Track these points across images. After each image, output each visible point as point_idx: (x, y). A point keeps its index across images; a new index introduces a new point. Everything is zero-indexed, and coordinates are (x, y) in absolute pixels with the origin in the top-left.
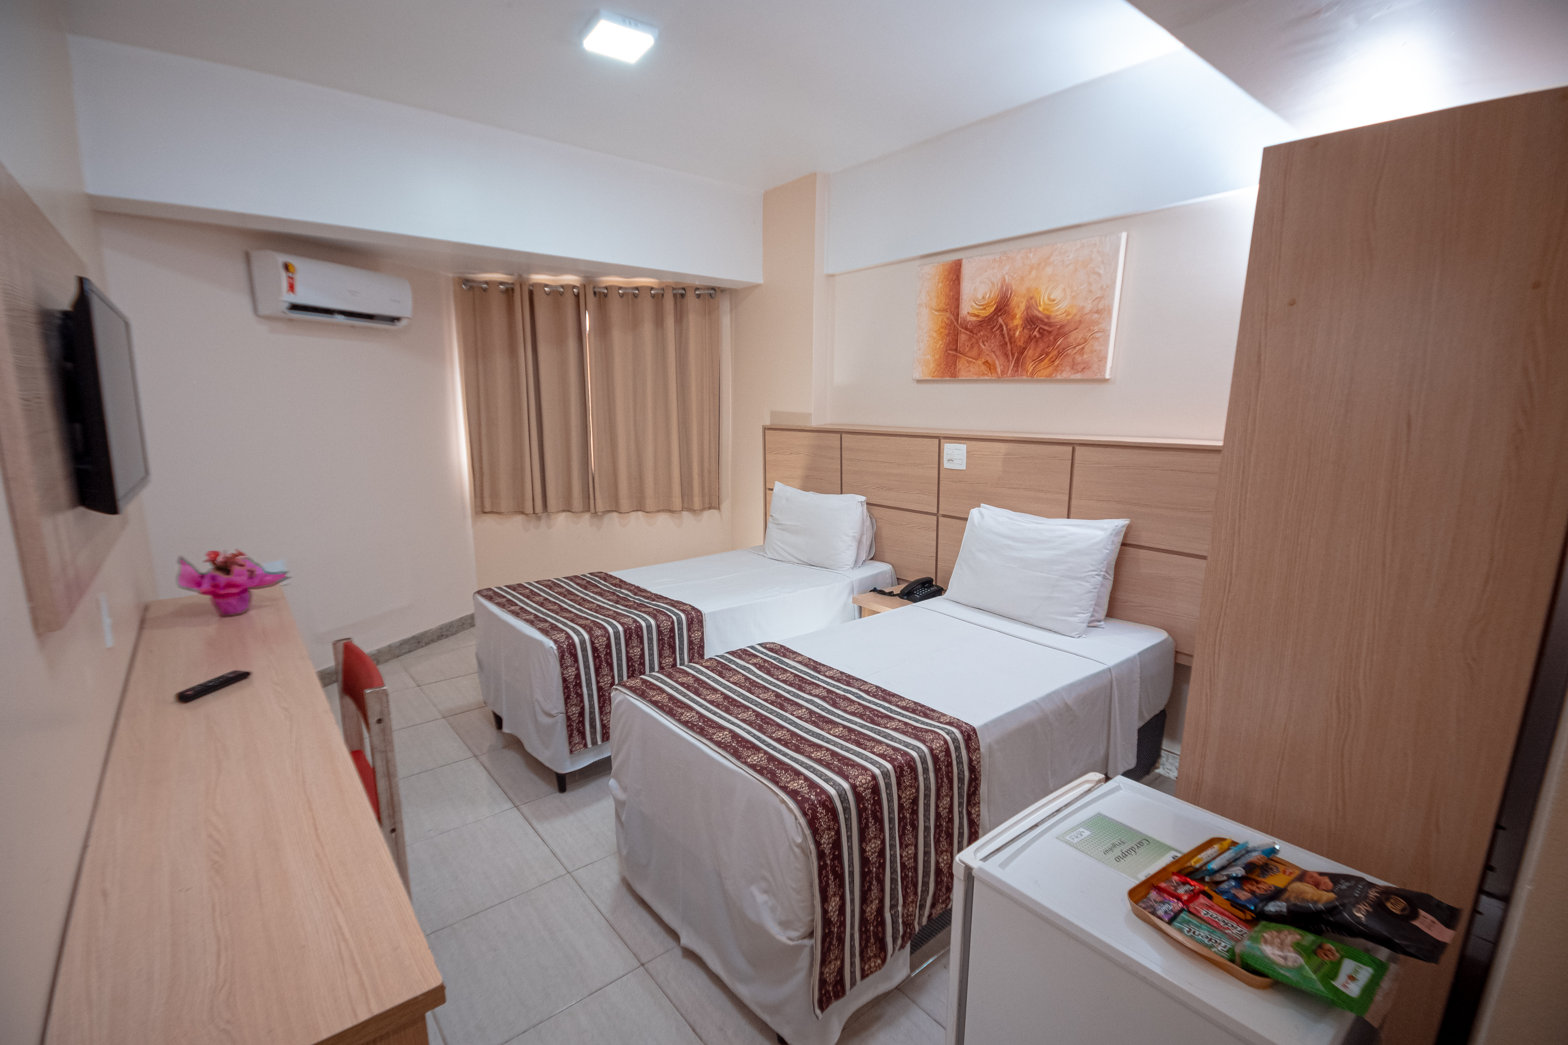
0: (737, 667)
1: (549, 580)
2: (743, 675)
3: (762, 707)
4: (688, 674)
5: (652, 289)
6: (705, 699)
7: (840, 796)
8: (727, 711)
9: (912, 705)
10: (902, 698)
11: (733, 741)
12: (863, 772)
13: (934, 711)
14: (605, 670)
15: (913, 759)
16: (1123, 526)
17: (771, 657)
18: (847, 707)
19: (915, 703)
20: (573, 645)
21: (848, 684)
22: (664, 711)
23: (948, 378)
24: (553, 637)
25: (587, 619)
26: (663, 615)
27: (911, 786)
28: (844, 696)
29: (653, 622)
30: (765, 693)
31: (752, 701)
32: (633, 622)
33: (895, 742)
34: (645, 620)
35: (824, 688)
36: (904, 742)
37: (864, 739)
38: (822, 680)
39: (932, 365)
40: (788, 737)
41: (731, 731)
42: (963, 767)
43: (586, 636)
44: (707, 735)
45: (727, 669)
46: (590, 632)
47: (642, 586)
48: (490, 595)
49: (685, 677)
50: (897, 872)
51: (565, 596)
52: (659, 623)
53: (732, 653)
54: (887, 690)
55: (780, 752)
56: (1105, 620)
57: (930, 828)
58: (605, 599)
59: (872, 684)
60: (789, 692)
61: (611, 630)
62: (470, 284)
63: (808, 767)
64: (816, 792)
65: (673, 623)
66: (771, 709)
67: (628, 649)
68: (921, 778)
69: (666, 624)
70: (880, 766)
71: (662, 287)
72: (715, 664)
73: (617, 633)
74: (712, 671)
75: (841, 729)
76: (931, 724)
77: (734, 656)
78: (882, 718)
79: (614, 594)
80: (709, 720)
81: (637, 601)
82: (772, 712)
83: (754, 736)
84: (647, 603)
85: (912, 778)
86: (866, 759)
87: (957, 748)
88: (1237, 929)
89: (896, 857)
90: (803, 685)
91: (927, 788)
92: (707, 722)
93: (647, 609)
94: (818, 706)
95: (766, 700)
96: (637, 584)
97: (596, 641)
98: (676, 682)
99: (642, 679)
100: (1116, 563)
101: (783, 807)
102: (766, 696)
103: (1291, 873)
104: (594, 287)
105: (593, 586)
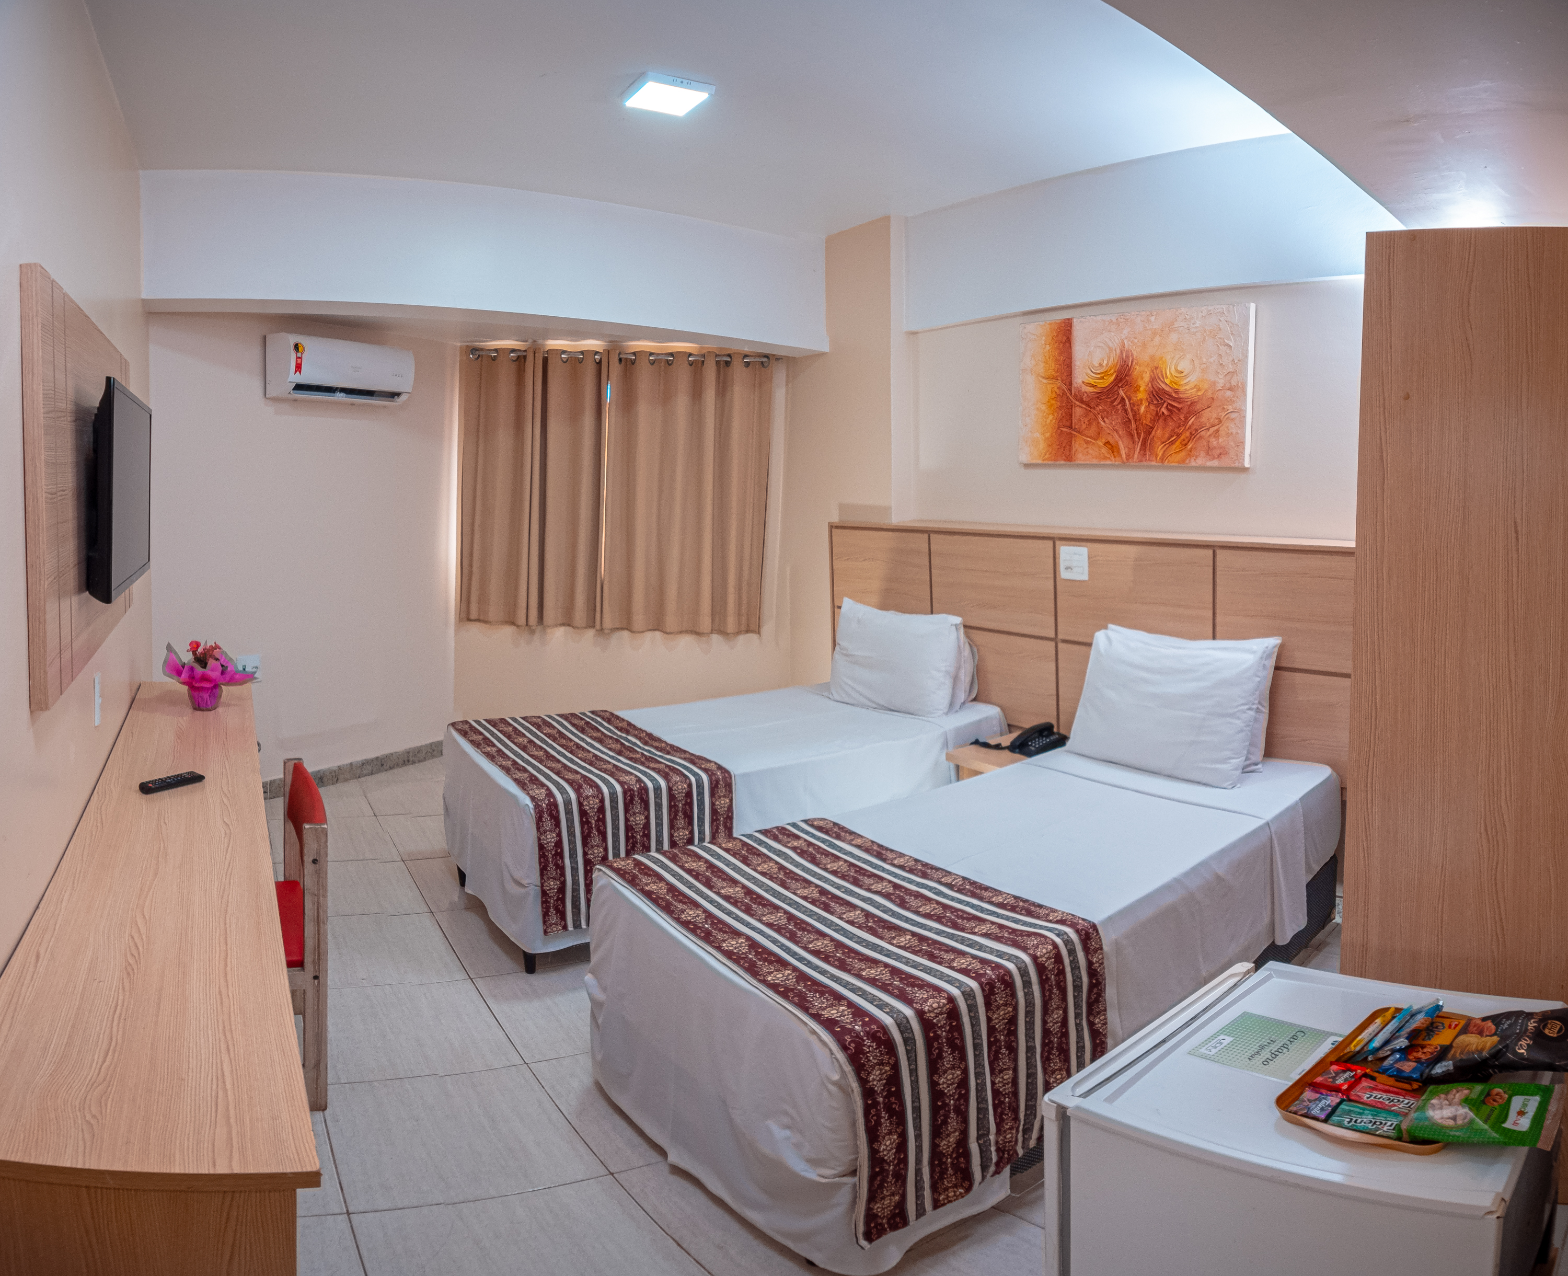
0: (769, 851)
1: (539, 717)
2: (777, 863)
3: (798, 907)
4: (699, 858)
5: (690, 355)
6: (718, 894)
7: (899, 1025)
8: (748, 911)
9: (1012, 901)
10: (998, 892)
11: (750, 952)
12: (936, 994)
13: (1040, 906)
14: (596, 839)
15: (1009, 972)
16: (1275, 647)
17: (818, 839)
18: (921, 907)
19: (1016, 898)
20: (555, 805)
21: (924, 875)
22: (658, 905)
23: (1062, 462)
24: (530, 792)
25: (577, 772)
26: (678, 774)
27: (1006, 1005)
28: (917, 892)
29: (663, 783)
30: (805, 888)
31: (784, 899)
32: (637, 781)
33: (984, 952)
34: (652, 779)
35: (890, 882)
36: (998, 951)
37: (940, 950)
38: (888, 871)
39: (1042, 446)
40: (831, 948)
41: (748, 938)
42: (1080, 972)
43: (573, 796)
44: (713, 942)
45: (755, 854)
46: (578, 789)
47: (656, 733)
48: (465, 729)
49: (694, 861)
50: (987, 1101)
51: (555, 740)
52: (671, 785)
53: (765, 832)
54: (977, 883)
55: (816, 968)
56: (1263, 762)
57: (1035, 1047)
58: (606, 747)
59: (957, 875)
60: (839, 887)
61: (605, 790)
62: (477, 353)
63: (854, 990)
64: (863, 1021)
65: (690, 785)
66: (811, 911)
67: (628, 816)
68: (1020, 994)
69: (682, 787)
70: (959, 985)
71: (703, 353)
72: (739, 845)
73: (613, 795)
74: (734, 855)
75: (908, 937)
76: (1036, 925)
77: (766, 836)
78: (969, 919)
79: (617, 741)
80: (721, 921)
81: (646, 753)
82: (812, 914)
83: (782, 947)
84: (660, 756)
85: (1007, 995)
86: (941, 976)
87: (1072, 952)
88: (1403, 1103)
89: (985, 1085)
90: (860, 878)
91: (1030, 1004)
92: (716, 924)
93: (657, 766)
94: (878, 906)
95: (805, 898)
96: (649, 730)
97: (585, 803)
98: (682, 867)
99: (635, 860)
100: (1270, 692)
101: (813, 1039)
102: (806, 892)
103: (1456, 1025)
104: (620, 354)
105: (592, 729)
